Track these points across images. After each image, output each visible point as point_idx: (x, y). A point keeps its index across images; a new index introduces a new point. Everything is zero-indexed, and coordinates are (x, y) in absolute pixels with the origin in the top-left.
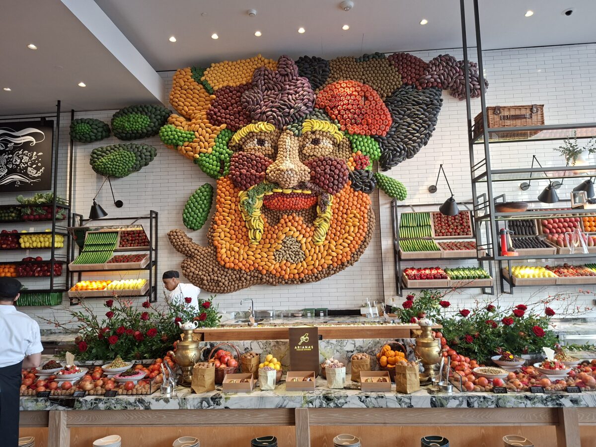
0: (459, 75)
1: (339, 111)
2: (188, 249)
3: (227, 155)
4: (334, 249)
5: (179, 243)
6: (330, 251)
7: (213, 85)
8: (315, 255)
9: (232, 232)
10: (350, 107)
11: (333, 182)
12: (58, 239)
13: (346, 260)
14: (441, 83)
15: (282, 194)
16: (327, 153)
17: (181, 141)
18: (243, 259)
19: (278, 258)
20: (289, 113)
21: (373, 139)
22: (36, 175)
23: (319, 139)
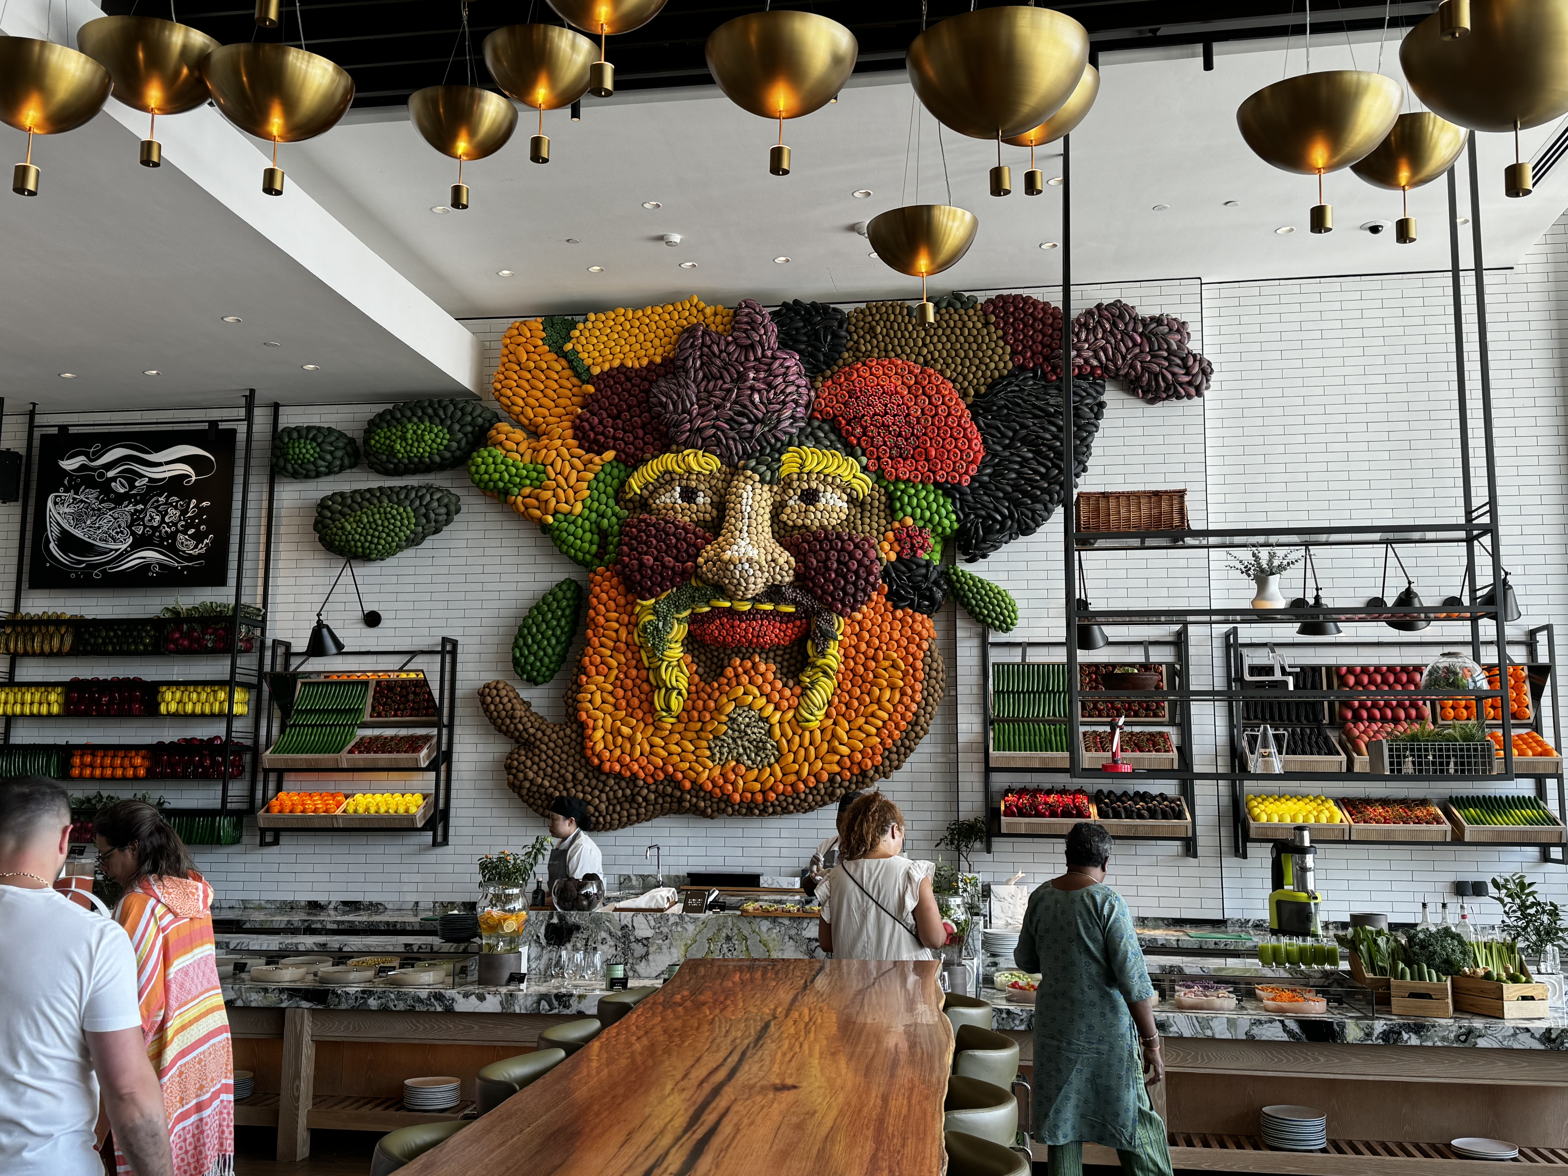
0: (1141, 351)
1: (865, 428)
2: (520, 727)
3: (614, 519)
4: (845, 738)
5: (504, 713)
6: (837, 743)
7: (591, 361)
8: (802, 751)
9: (620, 692)
10: (889, 419)
11: (844, 589)
12: (239, 695)
13: (870, 763)
14: (1101, 367)
15: (731, 612)
16: (834, 522)
17: (515, 485)
18: (642, 754)
19: (718, 755)
20: (752, 432)
21: (940, 492)
22: (196, 552)
23: (816, 491)
